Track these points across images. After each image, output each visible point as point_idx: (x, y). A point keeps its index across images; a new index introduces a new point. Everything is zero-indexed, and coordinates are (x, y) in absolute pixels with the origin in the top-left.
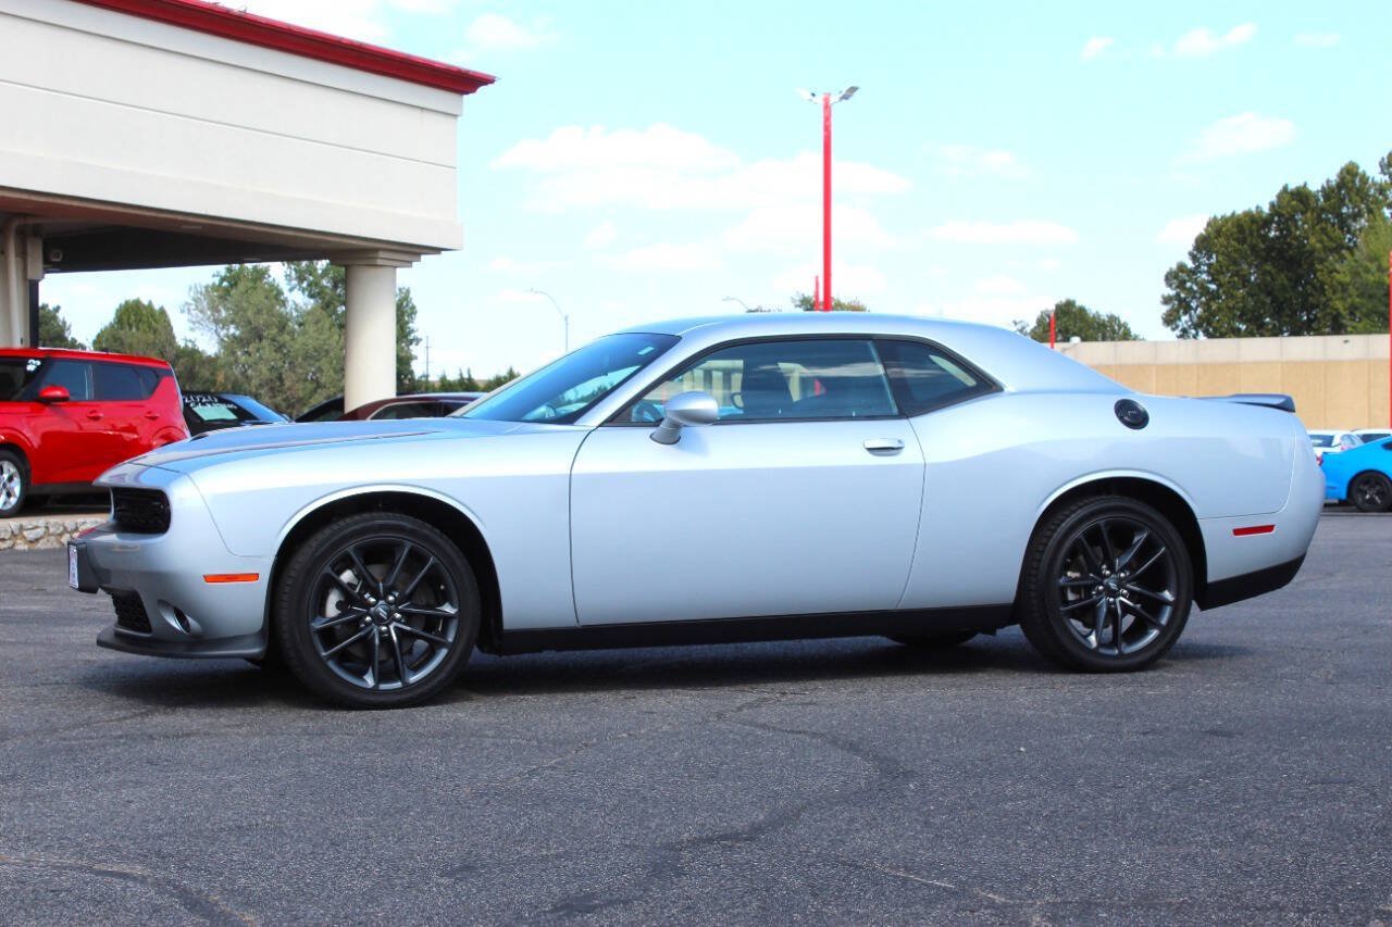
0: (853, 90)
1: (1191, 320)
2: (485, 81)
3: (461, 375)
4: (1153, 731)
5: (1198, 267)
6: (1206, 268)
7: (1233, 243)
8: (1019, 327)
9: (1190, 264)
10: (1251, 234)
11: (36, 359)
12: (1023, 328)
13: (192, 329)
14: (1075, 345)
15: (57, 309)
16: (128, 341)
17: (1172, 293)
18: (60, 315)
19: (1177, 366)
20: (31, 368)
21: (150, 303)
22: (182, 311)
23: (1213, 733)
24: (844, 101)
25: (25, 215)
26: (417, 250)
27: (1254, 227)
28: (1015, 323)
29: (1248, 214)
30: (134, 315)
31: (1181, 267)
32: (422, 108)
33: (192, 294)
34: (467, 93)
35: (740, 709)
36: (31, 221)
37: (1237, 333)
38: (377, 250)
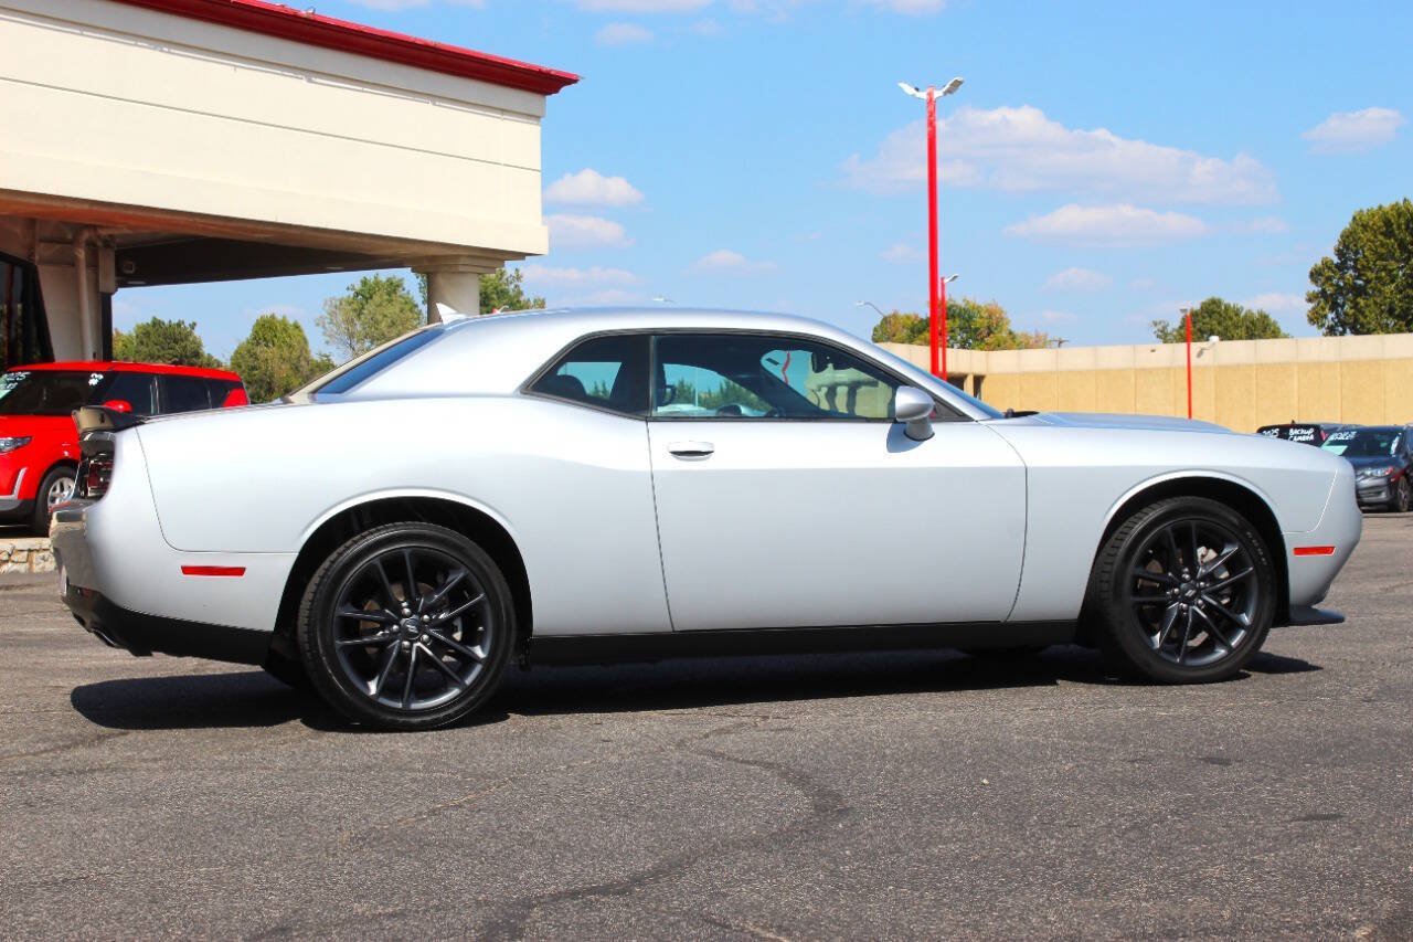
0: (957, 84)
1: (1337, 317)
2: (568, 80)
3: (596, 388)
4: (1144, 759)
5: (1346, 261)
6: (1352, 263)
7: (1381, 237)
8: (1160, 327)
9: (1336, 260)
10: (1399, 227)
11: (98, 373)
12: (1165, 328)
13: (327, 343)
14: (1214, 344)
15: (193, 326)
16: (262, 356)
17: (1317, 289)
18: (196, 333)
19: (1318, 365)
20: (93, 382)
21: (284, 317)
22: (318, 325)
23: (1210, 760)
24: (948, 95)
25: (95, 227)
26: (499, 256)
27: (1402, 221)
28: (1156, 324)
29: (1395, 207)
30: (267, 331)
31: (1327, 264)
32: (503, 110)
33: (327, 308)
34: (550, 94)
35: (707, 736)
36: (104, 233)
37: (1386, 329)
38: (458, 257)
